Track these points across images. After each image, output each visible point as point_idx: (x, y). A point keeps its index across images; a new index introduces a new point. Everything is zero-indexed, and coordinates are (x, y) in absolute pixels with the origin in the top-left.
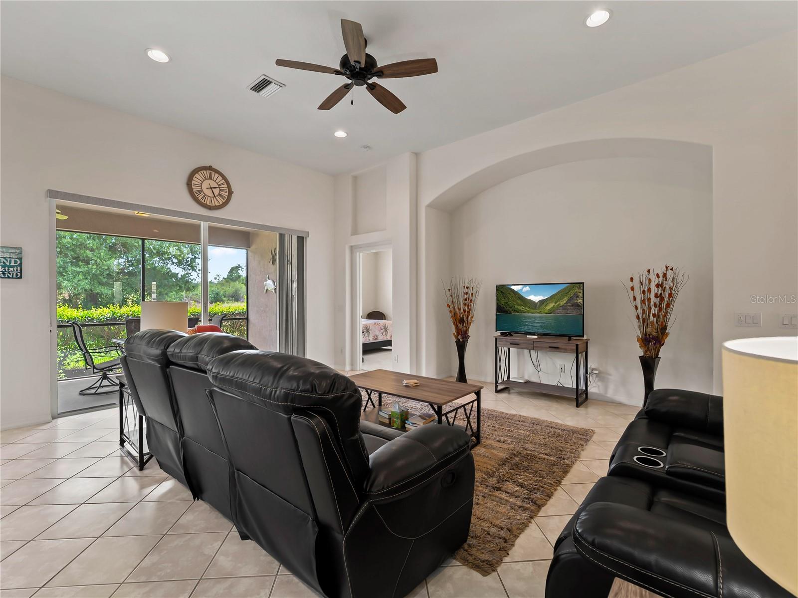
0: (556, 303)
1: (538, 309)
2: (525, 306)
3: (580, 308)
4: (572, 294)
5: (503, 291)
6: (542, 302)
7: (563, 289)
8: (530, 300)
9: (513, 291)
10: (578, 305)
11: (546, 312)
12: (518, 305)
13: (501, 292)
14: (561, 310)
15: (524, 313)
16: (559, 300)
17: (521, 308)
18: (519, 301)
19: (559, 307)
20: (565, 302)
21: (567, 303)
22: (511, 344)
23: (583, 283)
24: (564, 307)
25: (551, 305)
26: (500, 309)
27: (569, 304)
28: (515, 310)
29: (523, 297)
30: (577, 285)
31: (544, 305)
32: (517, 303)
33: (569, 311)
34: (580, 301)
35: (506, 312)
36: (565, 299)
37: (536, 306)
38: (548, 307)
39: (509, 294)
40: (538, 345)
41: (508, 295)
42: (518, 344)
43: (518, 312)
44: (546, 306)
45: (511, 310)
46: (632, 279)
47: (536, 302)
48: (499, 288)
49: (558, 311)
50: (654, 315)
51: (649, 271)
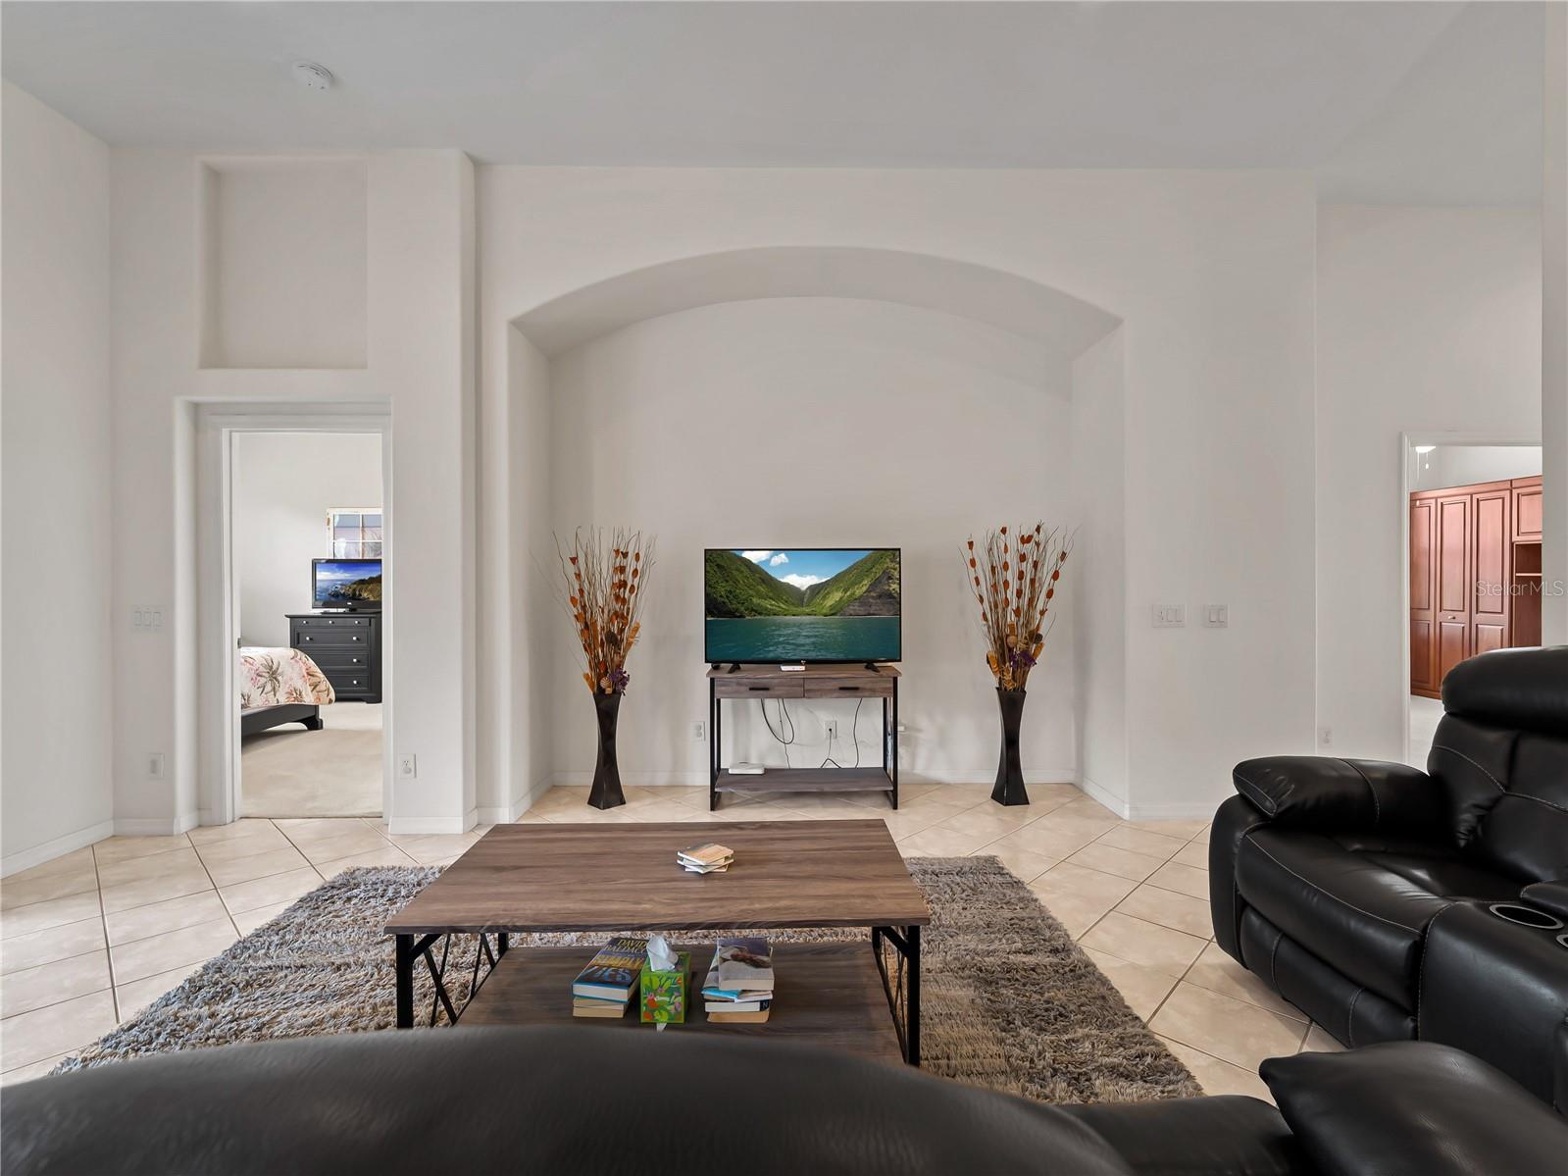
0: (846, 591)
1: (808, 606)
2: (778, 598)
3: (894, 601)
4: (878, 571)
5: (721, 565)
6: (815, 590)
7: (862, 561)
8: (788, 585)
9: (747, 563)
10: (890, 596)
11: (824, 611)
12: (761, 597)
13: (718, 565)
14: (855, 607)
15: (775, 615)
16: (853, 584)
17: (768, 604)
18: (762, 589)
19: (853, 600)
20: (864, 589)
21: (868, 591)
22: (751, 689)
23: (899, 550)
24: (862, 600)
25: (836, 596)
26: (714, 607)
27: (873, 594)
28: (753, 610)
29: (772, 579)
30: (889, 553)
31: (821, 596)
32: (758, 591)
33: (873, 608)
34: (894, 587)
35: (732, 614)
36: (866, 582)
37: (802, 600)
38: (830, 602)
39: (738, 570)
40: (812, 687)
41: (736, 573)
42: (767, 689)
43: (760, 614)
44: (824, 598)
46: (971, 544)
47: (803, 589)
48: (711, 556)
49: (851, 609)
50: (1017, 612)
51: (1004, 531)
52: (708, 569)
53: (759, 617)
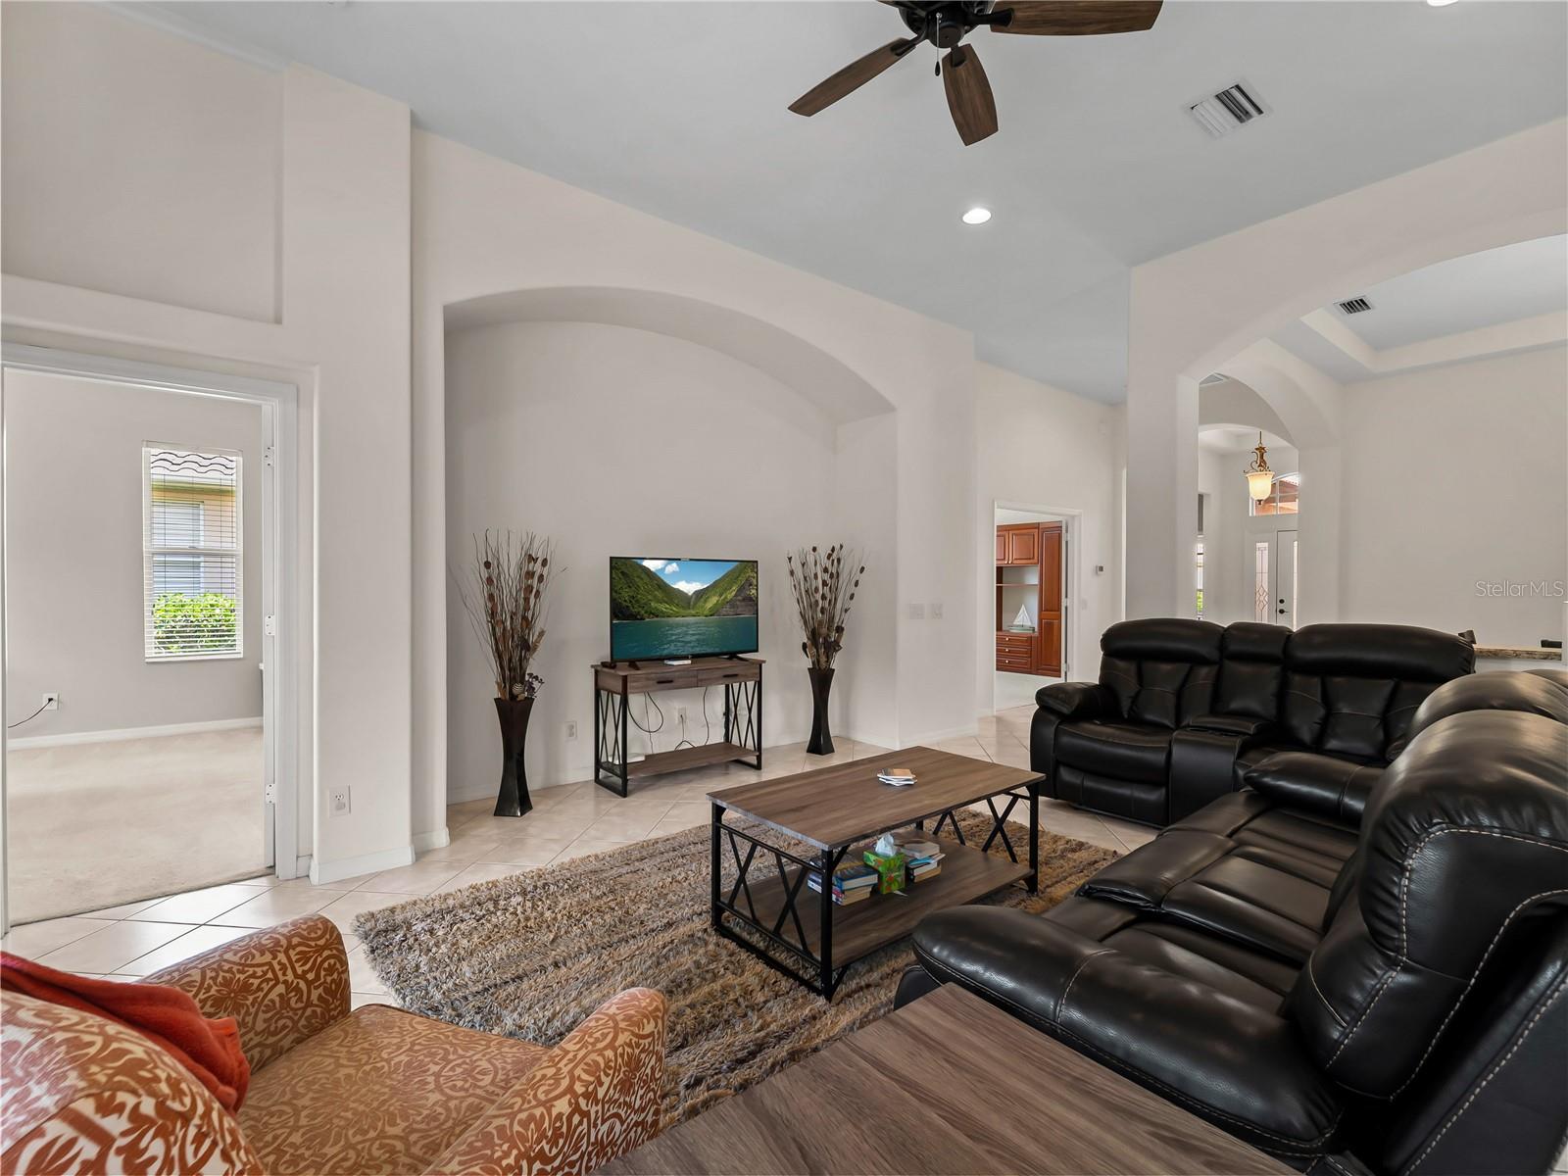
0: (721, 596)
1: (693, 609)
2: (670, 601)
3: (753, 602)
4: (742, 580)
5: (624, 570)
6: (699, 594)
7: (731, 571)
8: (678, 590)
9: (646, 570)
10: (751, 599)
11: (706, 613)
12: (658, 601)
13: (623, 573)
14: (727, 609)
15: (669, 617)
16: (726, 590)
17: (663, 607)
18: (658, 594)
19: (725, 602)
20: (734, 593)
21: (736, 595)
22: (659, 682)
23: (757, 562)
24: (732, 603)
25: (714, 600)
26: (618, 611)
27: (740, 598)
28: (651, 613)
29: (666, 585)
30: (750, 564)
31: (702, 600)
32: (655, 596)
33: (740, 609)
34: (754, 591)
35: (634, 617)
36: (734, 588)
37: (689, 603)
38: (709, 605)
39: (638, 577)
40: (704, 677)
41: (637, 580)
42: (671, 681)
43: (657, 616)
44: (705, 601)
45: (643, 612)
46: (790, 559)
47: (690, 594)
48: (615, 562)
49: (724, 611)
50: (823, 611)
51: (814, 549)
52: (614, 576)
53: (656, 619)
